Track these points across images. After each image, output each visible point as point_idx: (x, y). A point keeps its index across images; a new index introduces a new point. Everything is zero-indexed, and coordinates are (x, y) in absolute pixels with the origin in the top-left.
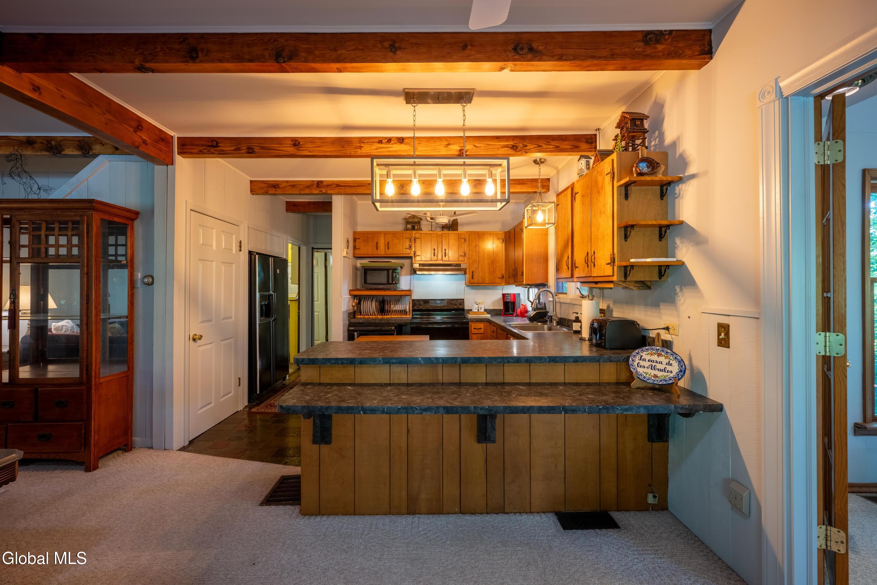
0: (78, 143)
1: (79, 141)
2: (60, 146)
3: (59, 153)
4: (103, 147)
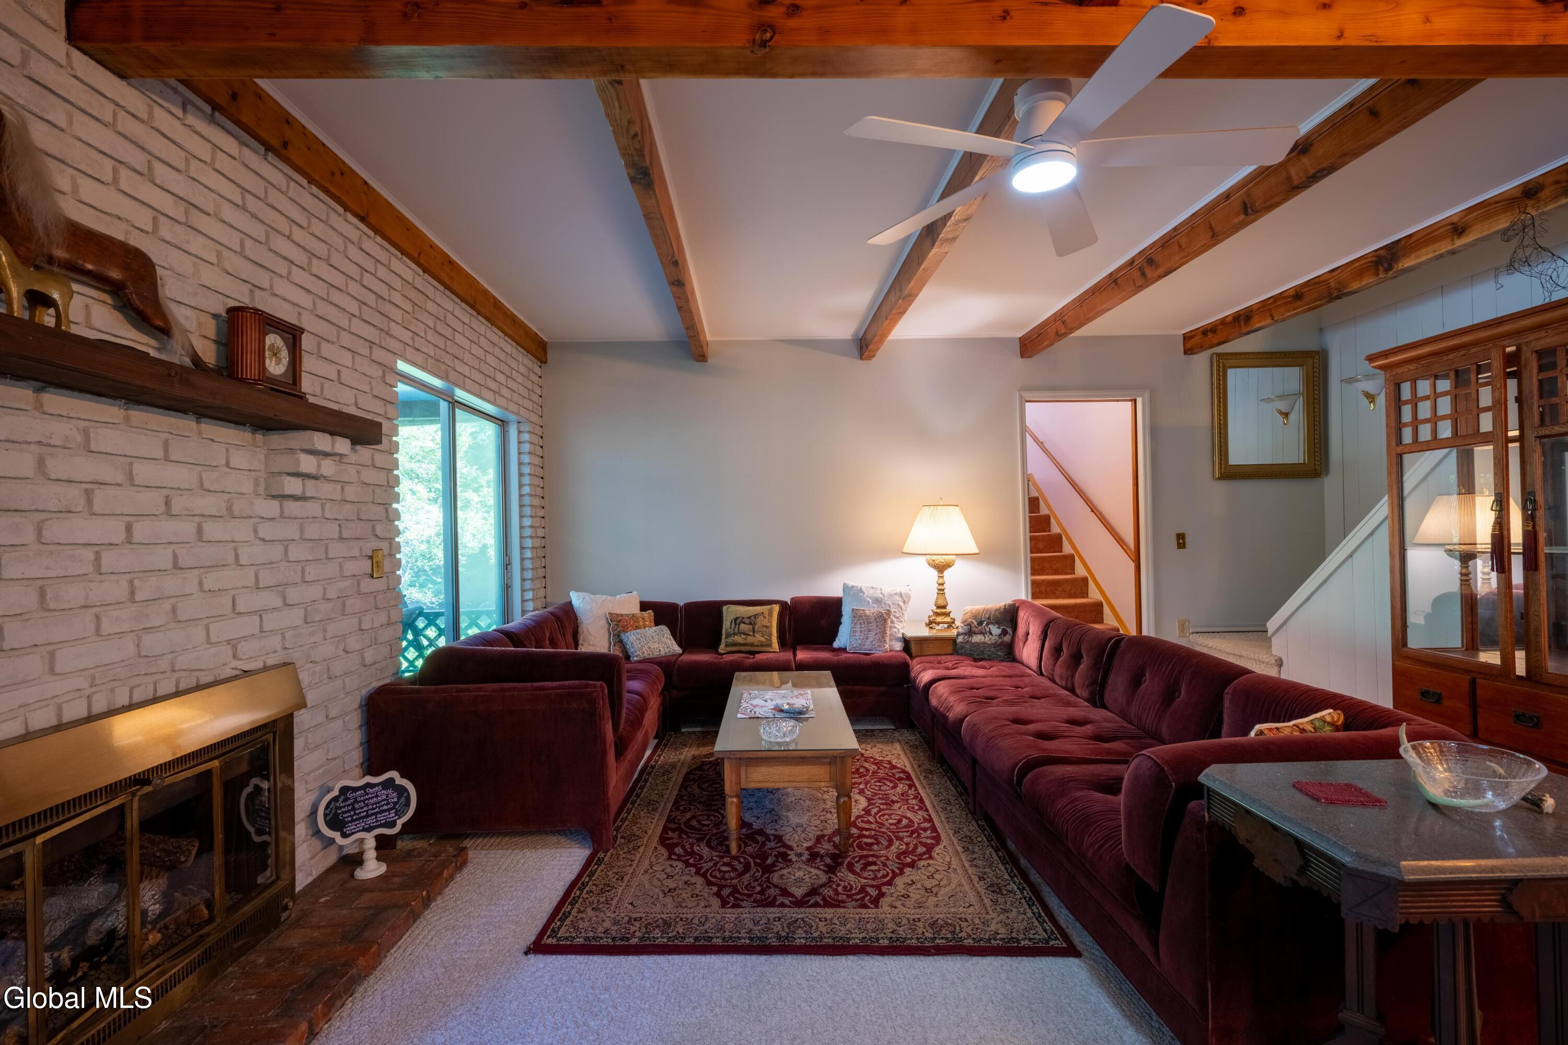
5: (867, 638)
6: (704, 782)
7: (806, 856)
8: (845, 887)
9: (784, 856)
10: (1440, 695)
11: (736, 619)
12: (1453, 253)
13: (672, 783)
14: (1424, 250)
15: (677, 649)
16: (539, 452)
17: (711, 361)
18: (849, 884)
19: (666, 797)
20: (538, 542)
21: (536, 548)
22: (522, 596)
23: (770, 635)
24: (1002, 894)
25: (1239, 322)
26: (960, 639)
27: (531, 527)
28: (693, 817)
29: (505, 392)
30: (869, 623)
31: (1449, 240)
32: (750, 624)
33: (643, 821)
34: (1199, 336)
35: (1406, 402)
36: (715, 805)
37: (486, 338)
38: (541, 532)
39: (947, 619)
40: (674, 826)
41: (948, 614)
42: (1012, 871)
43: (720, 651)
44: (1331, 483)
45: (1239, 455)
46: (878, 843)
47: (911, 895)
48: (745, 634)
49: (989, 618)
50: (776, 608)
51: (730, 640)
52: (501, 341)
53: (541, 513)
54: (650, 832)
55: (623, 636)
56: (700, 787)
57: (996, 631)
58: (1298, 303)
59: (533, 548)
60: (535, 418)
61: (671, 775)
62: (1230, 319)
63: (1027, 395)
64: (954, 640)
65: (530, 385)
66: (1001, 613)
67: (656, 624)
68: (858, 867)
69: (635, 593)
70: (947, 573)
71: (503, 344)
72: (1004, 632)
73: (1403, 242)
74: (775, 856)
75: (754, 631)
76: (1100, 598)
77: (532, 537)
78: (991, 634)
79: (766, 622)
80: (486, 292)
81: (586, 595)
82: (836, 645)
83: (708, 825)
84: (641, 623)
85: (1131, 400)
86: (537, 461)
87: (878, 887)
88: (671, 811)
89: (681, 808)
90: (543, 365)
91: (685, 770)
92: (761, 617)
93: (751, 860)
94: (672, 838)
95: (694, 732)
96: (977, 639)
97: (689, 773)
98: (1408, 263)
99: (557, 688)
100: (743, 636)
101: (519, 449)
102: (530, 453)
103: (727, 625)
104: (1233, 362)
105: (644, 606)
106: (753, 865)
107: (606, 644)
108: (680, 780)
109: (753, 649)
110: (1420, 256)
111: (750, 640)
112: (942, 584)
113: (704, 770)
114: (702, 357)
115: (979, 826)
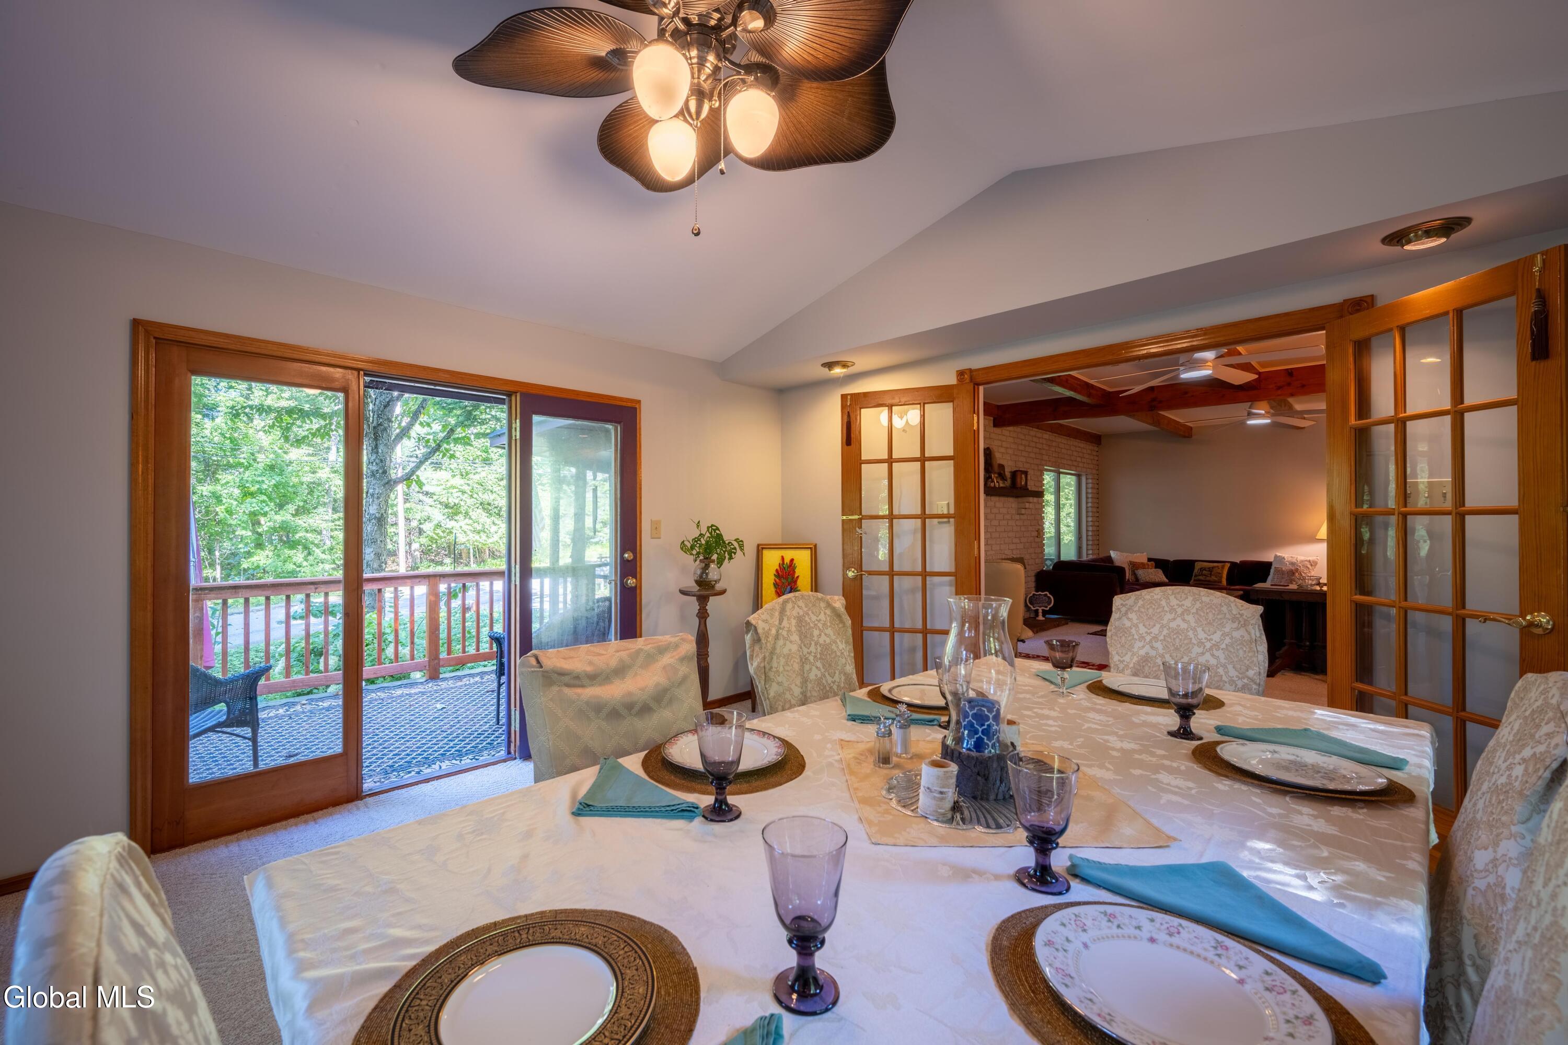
11: (1201, 569)
15: (1165, 580)
16: (1096, 487)
20: (1095, 528)
22: (1087, 552)
23: (1221, 577)
27: (1092, 521)
30: (1285, 576)
32: (1210, 571)
38: (1097, 524)
43: (1190, 582)
48: (1205, 576)
50: (1228, 565)
51: (1196, 578)
53: (1097, 515)
55: (1136, 572)
60: (1095, 472)
65: (1092, 459)
67: (1156, 569)
69: (1146, 554)
75: (1211, 575)
77: (1092, 526)
79: (1219, 571)
81: (1119, 553)
84: (1146, 567)
86: (1095, 491)
90: (1099, 446)
92: (1220, 567)
101: (1087, 486)
102: (1090, 488)
103: (1196, 571)
105: (1150, 560)
111: (1208, 579)
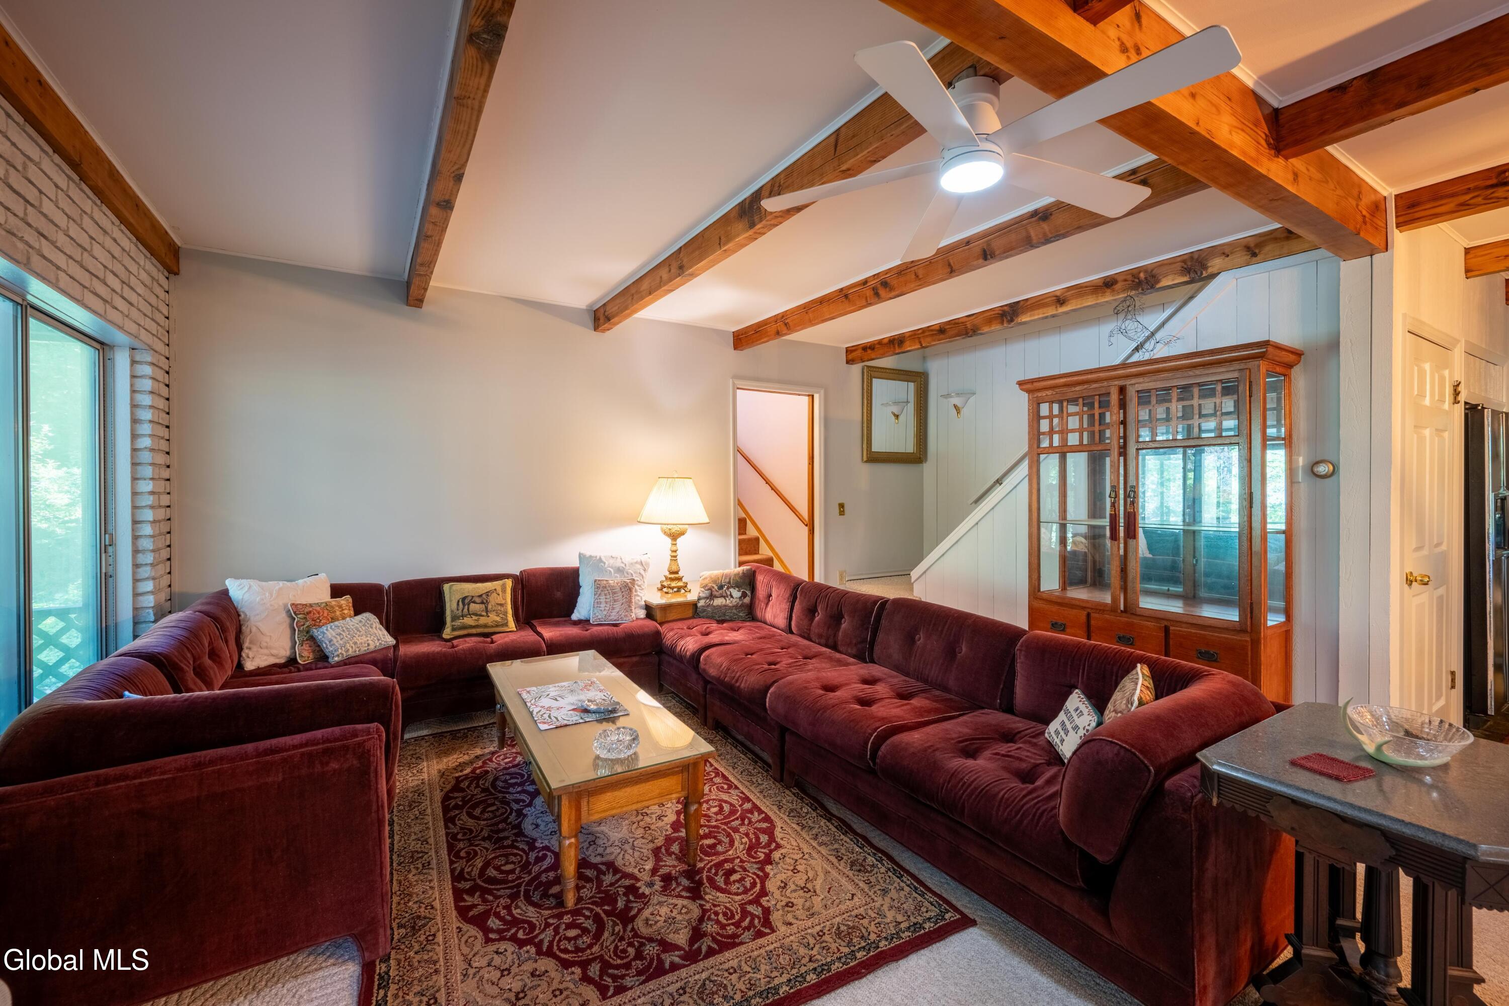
0: (1183, 264)
1: (1184, 261)
2: (1153, 276)
3: (1152, 287)
4: (1227, 259)
5: (613, 609)
6: (474, 807)
7: (658, 885)
8: (725, 914)
9: (632, 890)
10: (1065, 625)
11: (464, 599)
12: (1053, 316)
13: (430, 819)
14: (1036, 312)
15: (390, 640)
16: (165, 391)
17: (426, 307)
18: (726, 908)
19: (432, 841)
20: (162, 514)
21: (159, 521)
22: (134, 588)
23: (506, 613)
24: (868, 872)
25: (894, 344)
26: (701, 603)
27: (152, 493)
28: (487, 865)
29: (119, 302)
30: (614, 593)
31: (1054, 307)
32: (482, 603)
33: (418, 889)
34: (860, 351)
35: (1044, 417)
36: (507, 838)
37: (92, 218)
38: (165, 500)
39: (680, 584)
40: (468, 885)
41: (680, 579)
42: (858, 841)
43: (445, 636)
44: (928, 468)
45: (878, 446)
46: (720, 842)
47: (795, 901)
48: (476, 615)
49: (729, 583)
50: (509, 583)
51: (458, 623)
52: (116, 229)
53: (166, 474)
54: (437, 904)
55: (315, 632)
56: (470, 815)
57: (736, 593)
58: (942, 336)
59: (154, 522)
60: (160, 346)
61: (422, 807)
62: (886, 341)
63: (739, 383)
64: (694, 605)
65: (153, 300)
66: (741, 578)
67: (357, 613)
68: (720, 880)
69: (323, 576)
70: (679, 540)
71: (117, 234)
72: (744, 595)
73: (1022, 303)
74: (624, 894)
75: (487, 611)
76: (771, 554)
77: (152, 507)
78: (732, 597)
79: (500, 600)
80: (97, 151)
81: (255, 584)
82: (575, 616)
83: (512, 871)
84: (338, 613)
85: (809, 395)
86: (162, 404)
87: (756, 901)
88: (452, 862)
89: (463, 854)
90: (172, 276)
91: (438, 796)
92: (494, 595)
93: (598, 910)
94: (475, 906)
95: (423, 737)
96: (718, 602)
97: (446, 798)
98: (1025, 318)
99: (301, 745)
100: (474, 617)
101: (132, 385)
102: (151, 392)
103: (451, 605)
104: (876, 374)
105: (337, 591)
106: (603, 915)
107: (287, 644)
108: (439, 812)
109: (486, 630)
110: (1034, 315)
111: (483, 621)
112: (675, 551)
113: (463, 790)
114: (418, 302)
115: (794, 794)
